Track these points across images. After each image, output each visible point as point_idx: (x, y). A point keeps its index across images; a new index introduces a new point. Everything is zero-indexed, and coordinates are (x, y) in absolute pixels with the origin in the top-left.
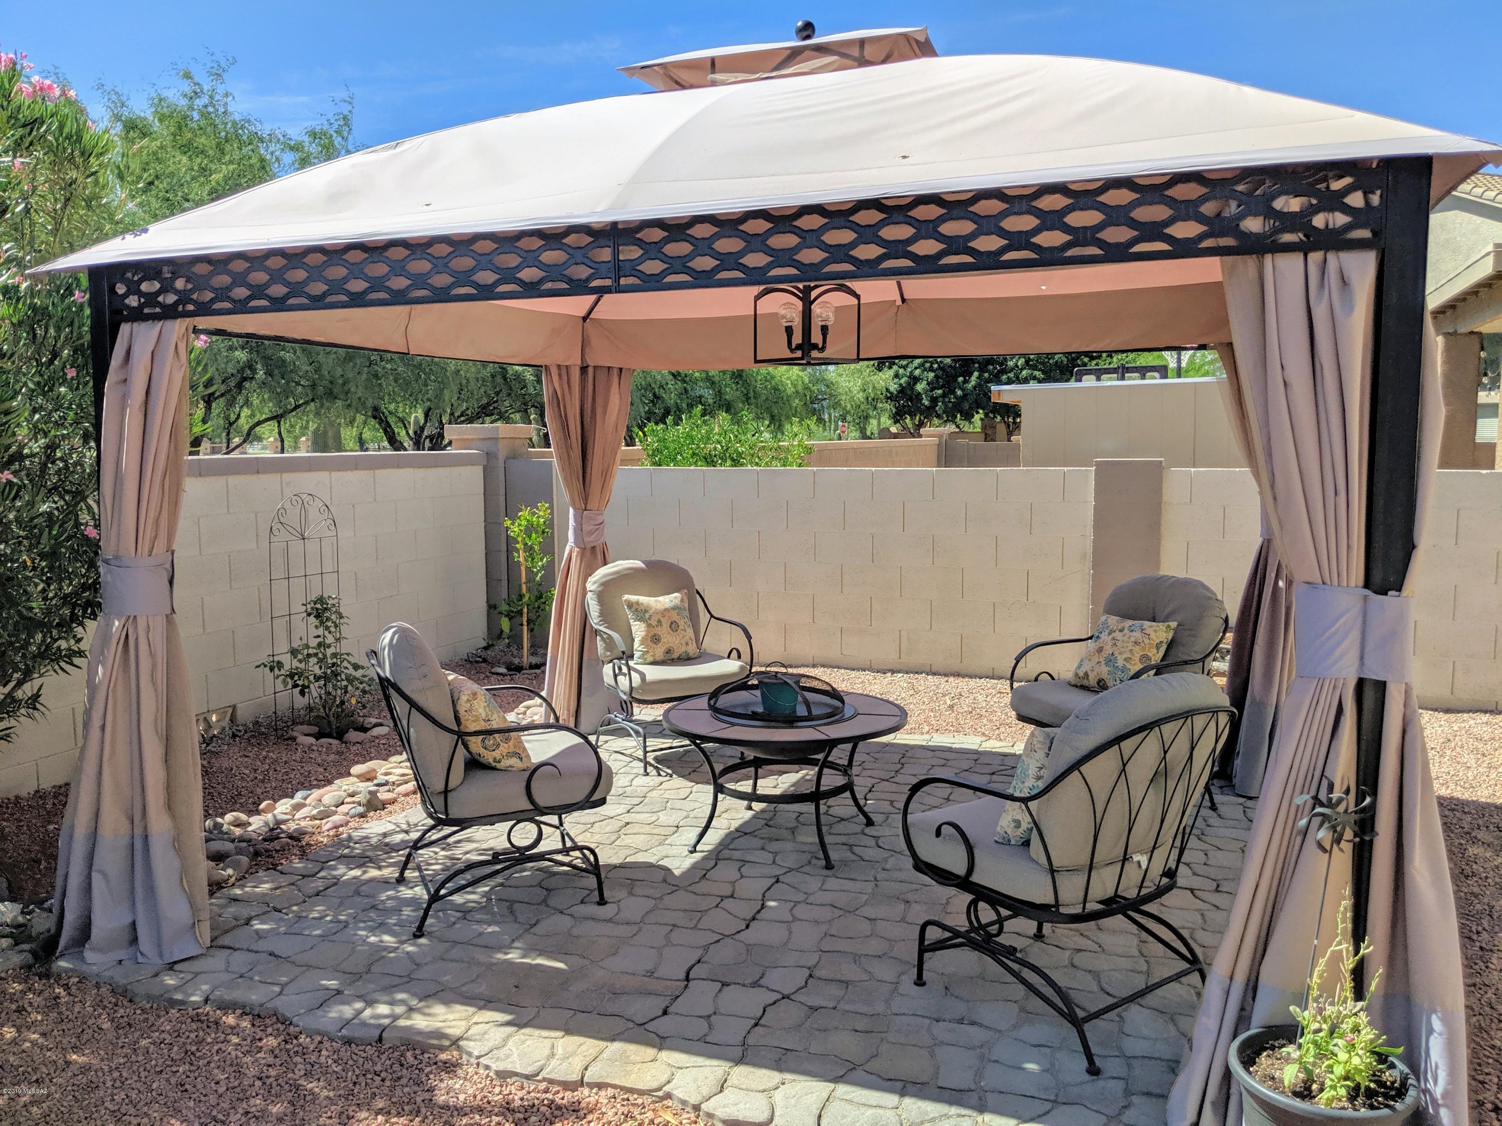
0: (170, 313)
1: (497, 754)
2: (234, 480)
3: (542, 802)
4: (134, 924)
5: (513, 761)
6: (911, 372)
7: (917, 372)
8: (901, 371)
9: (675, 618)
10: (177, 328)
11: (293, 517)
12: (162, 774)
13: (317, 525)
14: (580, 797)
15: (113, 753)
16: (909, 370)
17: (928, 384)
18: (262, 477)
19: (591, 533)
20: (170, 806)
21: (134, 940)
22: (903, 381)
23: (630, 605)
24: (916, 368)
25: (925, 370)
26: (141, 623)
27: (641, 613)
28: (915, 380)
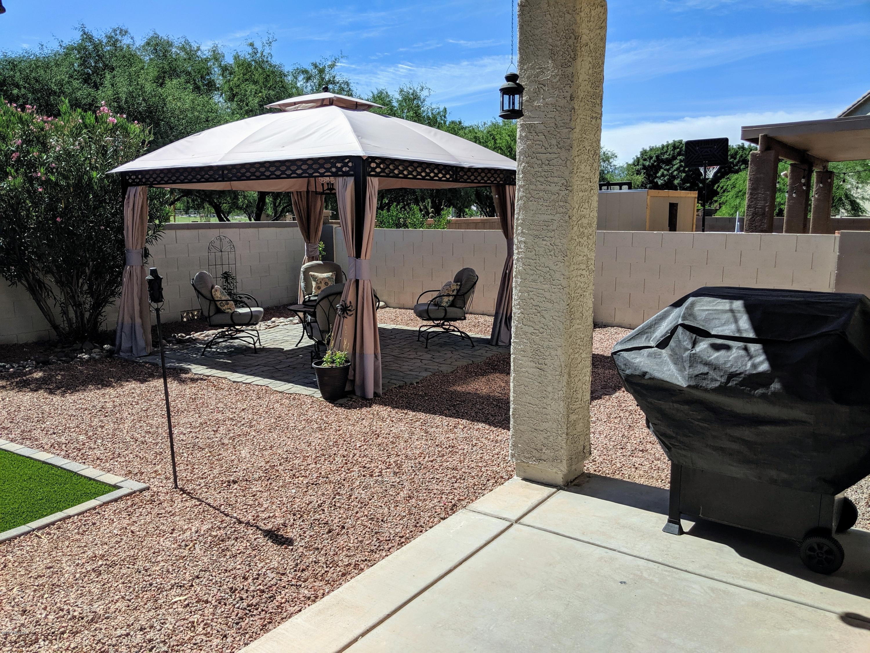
0: (138, 184)
1: (224, 308)
2: (201, 231)
3: (236, 322)
4: (132, 347)
5: (229, 310)
6: (672, 173)
7: (675, 173)
8: (665, 172)
9: (327, 281)
10: (139, 188)
11: (217, 244)
12: (139, 308)
13: (226, 247)
14: (247, 322)
15: (127, 301)
16: (670, 172)
17: (681, 180)
18: (212, 230)
19: (312, 252)
20: (141, 317)
21: (132, 352)
22: (666, 178)
23: (312, 276)
24: (674, 171)
25: (680, 171)
26: (134, 267)
27: (315, 278)
28: (674, 177)
